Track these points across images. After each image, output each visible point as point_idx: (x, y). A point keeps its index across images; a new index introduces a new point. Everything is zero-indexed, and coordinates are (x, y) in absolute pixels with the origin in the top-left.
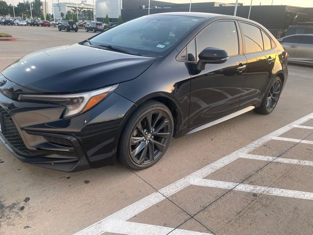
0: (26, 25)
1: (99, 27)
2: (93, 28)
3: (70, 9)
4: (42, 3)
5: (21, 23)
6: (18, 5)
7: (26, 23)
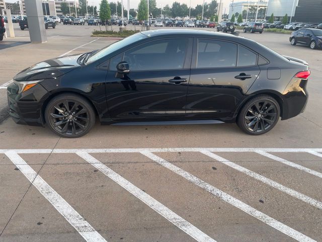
0: (194, 27)
1: (257, 27)
2: (251, 28)
3: (246, 8)
4: (218, 4)
5: (190, 25)
6: (196, 8)
7: (194, 25)
